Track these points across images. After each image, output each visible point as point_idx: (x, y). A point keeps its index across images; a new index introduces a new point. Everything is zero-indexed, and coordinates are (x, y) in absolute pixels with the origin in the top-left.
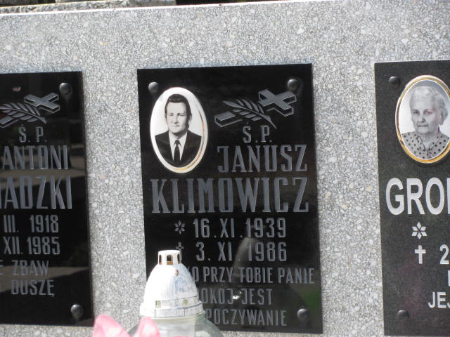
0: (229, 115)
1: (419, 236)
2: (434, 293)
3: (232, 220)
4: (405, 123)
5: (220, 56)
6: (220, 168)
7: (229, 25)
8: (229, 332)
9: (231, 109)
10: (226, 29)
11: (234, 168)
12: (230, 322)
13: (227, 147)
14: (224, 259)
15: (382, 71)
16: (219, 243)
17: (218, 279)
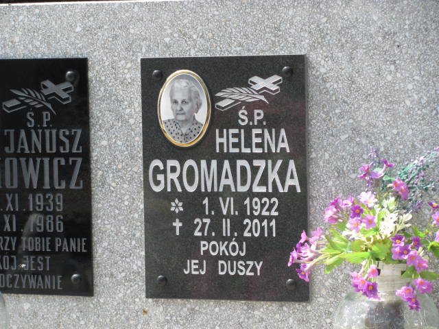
0: (15, 102)
1: (177, 211)
2: (188, 261)
3: (17, 195)
4: (166, 111)
5: (8, 50)
6: (7, 149)
7: (17, 23)
8: (12, 295)
9: (17, 97)
10: (14, 26)
11: (19, 149)
12: (13, 286)
13: (13, 130)
14: (9, 230)
15: (147, 65)
16: (5, 216)
17: (4, 248)
